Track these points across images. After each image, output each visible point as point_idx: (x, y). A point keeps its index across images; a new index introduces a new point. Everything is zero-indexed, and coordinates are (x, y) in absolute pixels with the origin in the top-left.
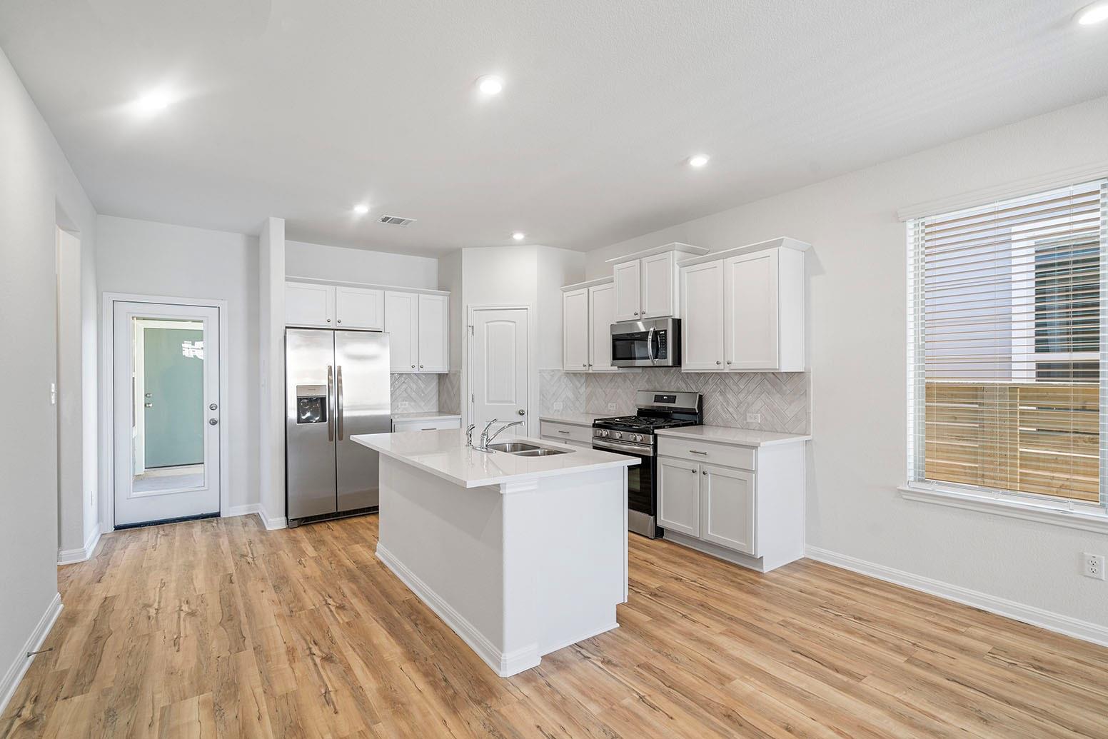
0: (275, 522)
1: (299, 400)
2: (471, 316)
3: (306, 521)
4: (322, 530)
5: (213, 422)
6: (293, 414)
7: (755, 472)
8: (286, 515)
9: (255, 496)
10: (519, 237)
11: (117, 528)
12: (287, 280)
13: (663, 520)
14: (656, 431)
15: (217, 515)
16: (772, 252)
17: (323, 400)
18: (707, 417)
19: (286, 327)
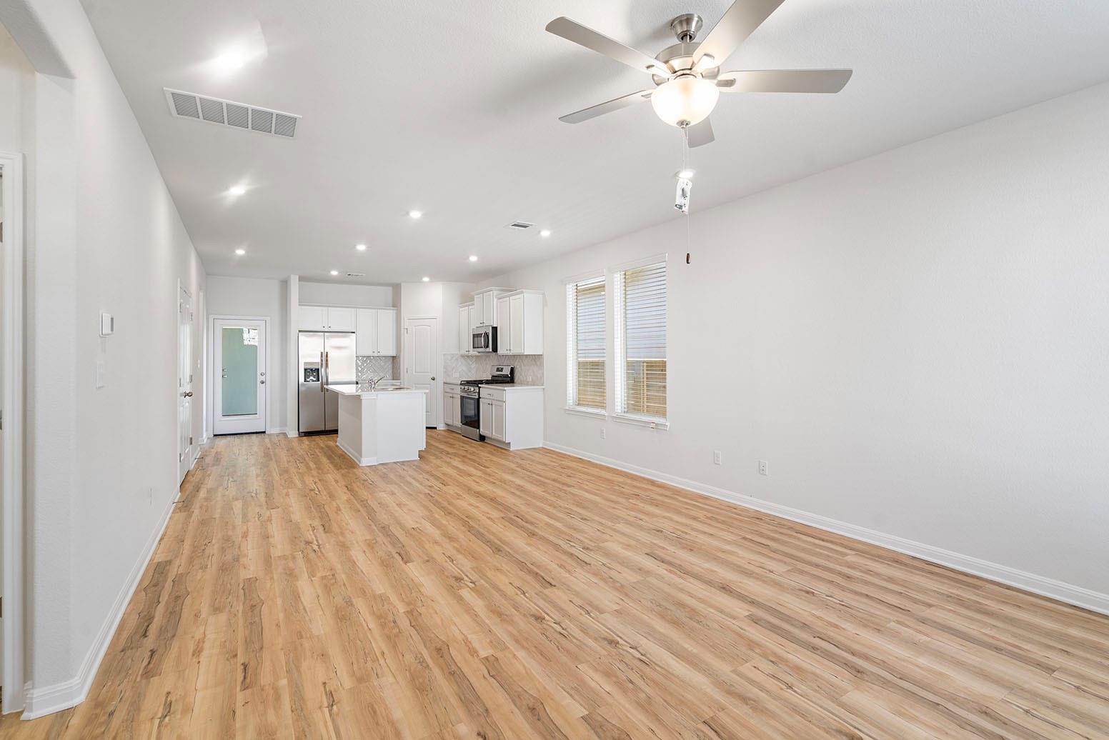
0: (293, 434)
1: (305, 370)
2: (405, 323)
3: (308, 434)
4: (317, 438)
5: (263, 383)
6: (302, 379)
7: (505, 402)
8: (299, 430)
9: (283, 423)
10: (426, 279)
11: (215, 435)
12: (299, 305)
13: (483, 431)
14: (479, 385)
15: (264, 432)
16: (521, 296)
17: (318, 369)
18: (516, 379)
19: (300, 331)
